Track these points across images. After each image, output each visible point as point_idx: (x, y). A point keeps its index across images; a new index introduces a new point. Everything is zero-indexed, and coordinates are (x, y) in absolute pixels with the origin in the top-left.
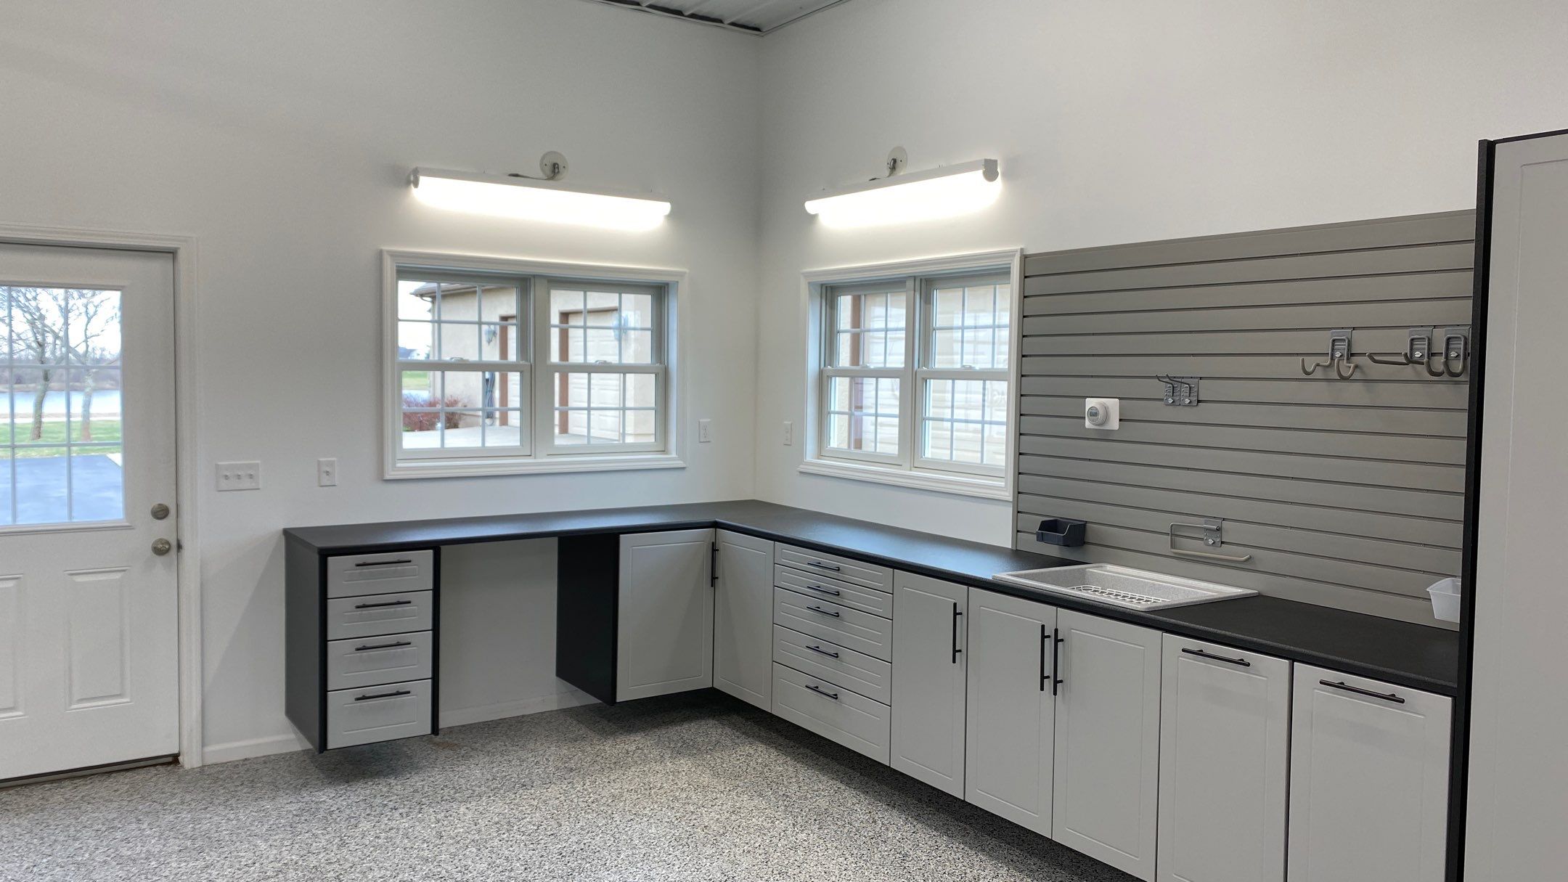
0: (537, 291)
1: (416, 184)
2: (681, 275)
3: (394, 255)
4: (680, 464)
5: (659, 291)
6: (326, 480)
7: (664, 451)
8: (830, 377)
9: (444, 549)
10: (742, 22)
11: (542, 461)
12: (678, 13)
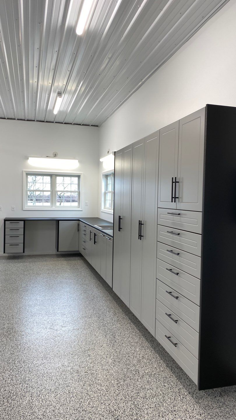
0: (54, 177)
1: (28, 159)
2: (82, 174)
3: (25, 171)
4: (81, 210)
5: (79, 177)
6: (13, 210)
7: (79, 207)
8: (106, 193)
9: (26, 221)
10: (93, 125)
11: (54, 208)
12: (80, 125)
